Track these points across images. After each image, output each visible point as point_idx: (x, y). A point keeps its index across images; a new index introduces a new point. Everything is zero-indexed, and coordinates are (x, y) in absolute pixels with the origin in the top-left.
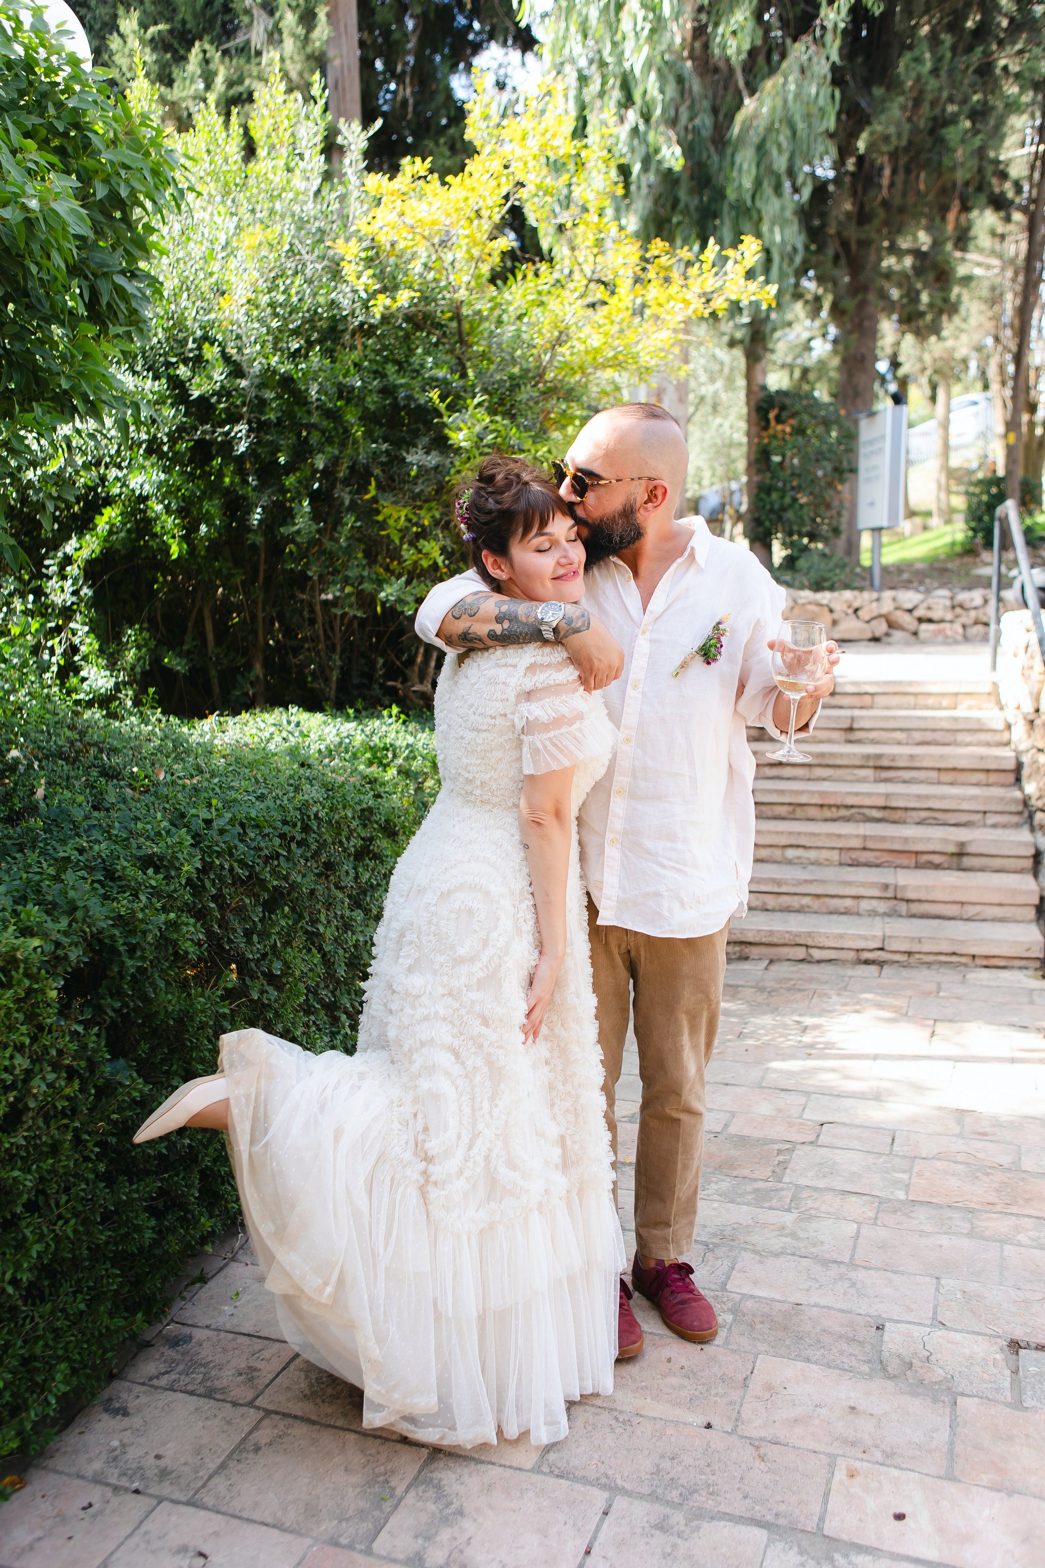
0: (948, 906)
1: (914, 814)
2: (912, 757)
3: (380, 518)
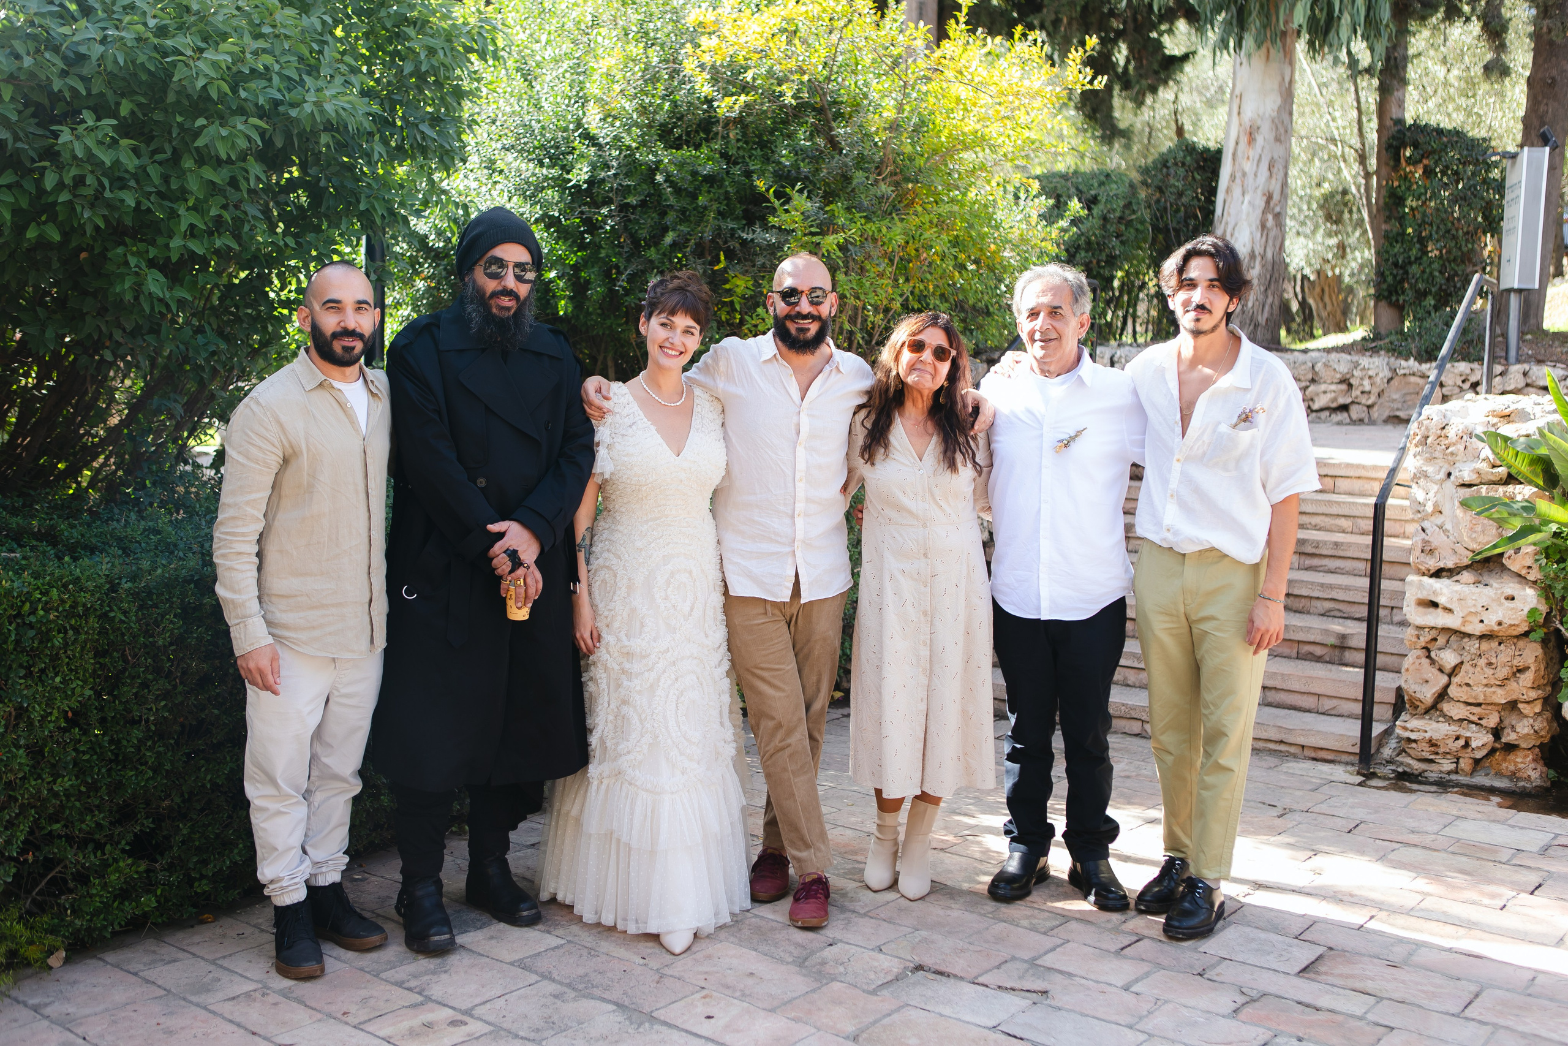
0: (1305, 697)
1: (1318, 604)
2: (1336, 544)
3: (727, 286)
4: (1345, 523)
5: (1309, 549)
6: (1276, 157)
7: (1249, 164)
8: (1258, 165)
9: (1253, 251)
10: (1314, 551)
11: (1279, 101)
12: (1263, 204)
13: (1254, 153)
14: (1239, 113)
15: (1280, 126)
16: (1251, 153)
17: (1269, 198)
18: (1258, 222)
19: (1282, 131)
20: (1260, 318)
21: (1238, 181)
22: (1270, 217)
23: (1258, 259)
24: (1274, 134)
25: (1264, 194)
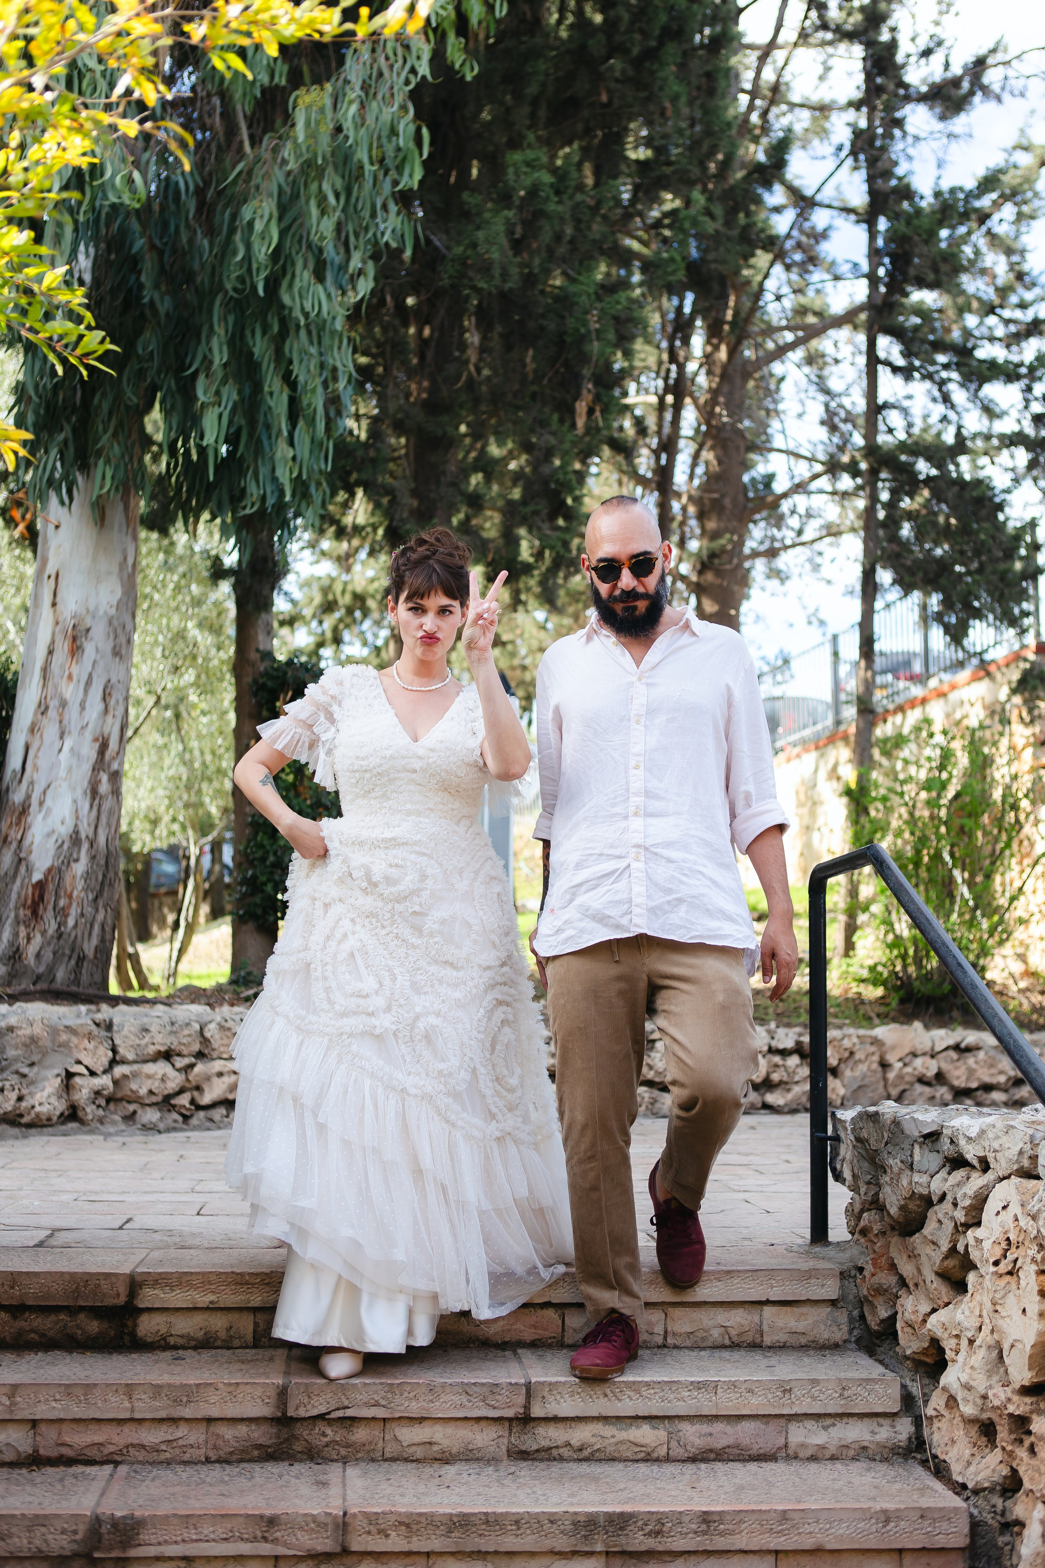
4: (645, 1434)
5: (639, 1541)
6: (114, 680)
7: (71, 686)
8: (86, 691)
9: (76, 832)
10: (651, 1543)
11: (119, 593)
12: (94, 755)
13: (80, 670)
14: (54, 605)
15: (119, 631)
16: (75, 669)
17: (104, 746)
18: (85, 784)
19: (124, 640)
20: (86, 946)
21: (52, 713)
22: (104, 778)
23: (85, 846)
24: (111, 643)
25: (96, 740)
